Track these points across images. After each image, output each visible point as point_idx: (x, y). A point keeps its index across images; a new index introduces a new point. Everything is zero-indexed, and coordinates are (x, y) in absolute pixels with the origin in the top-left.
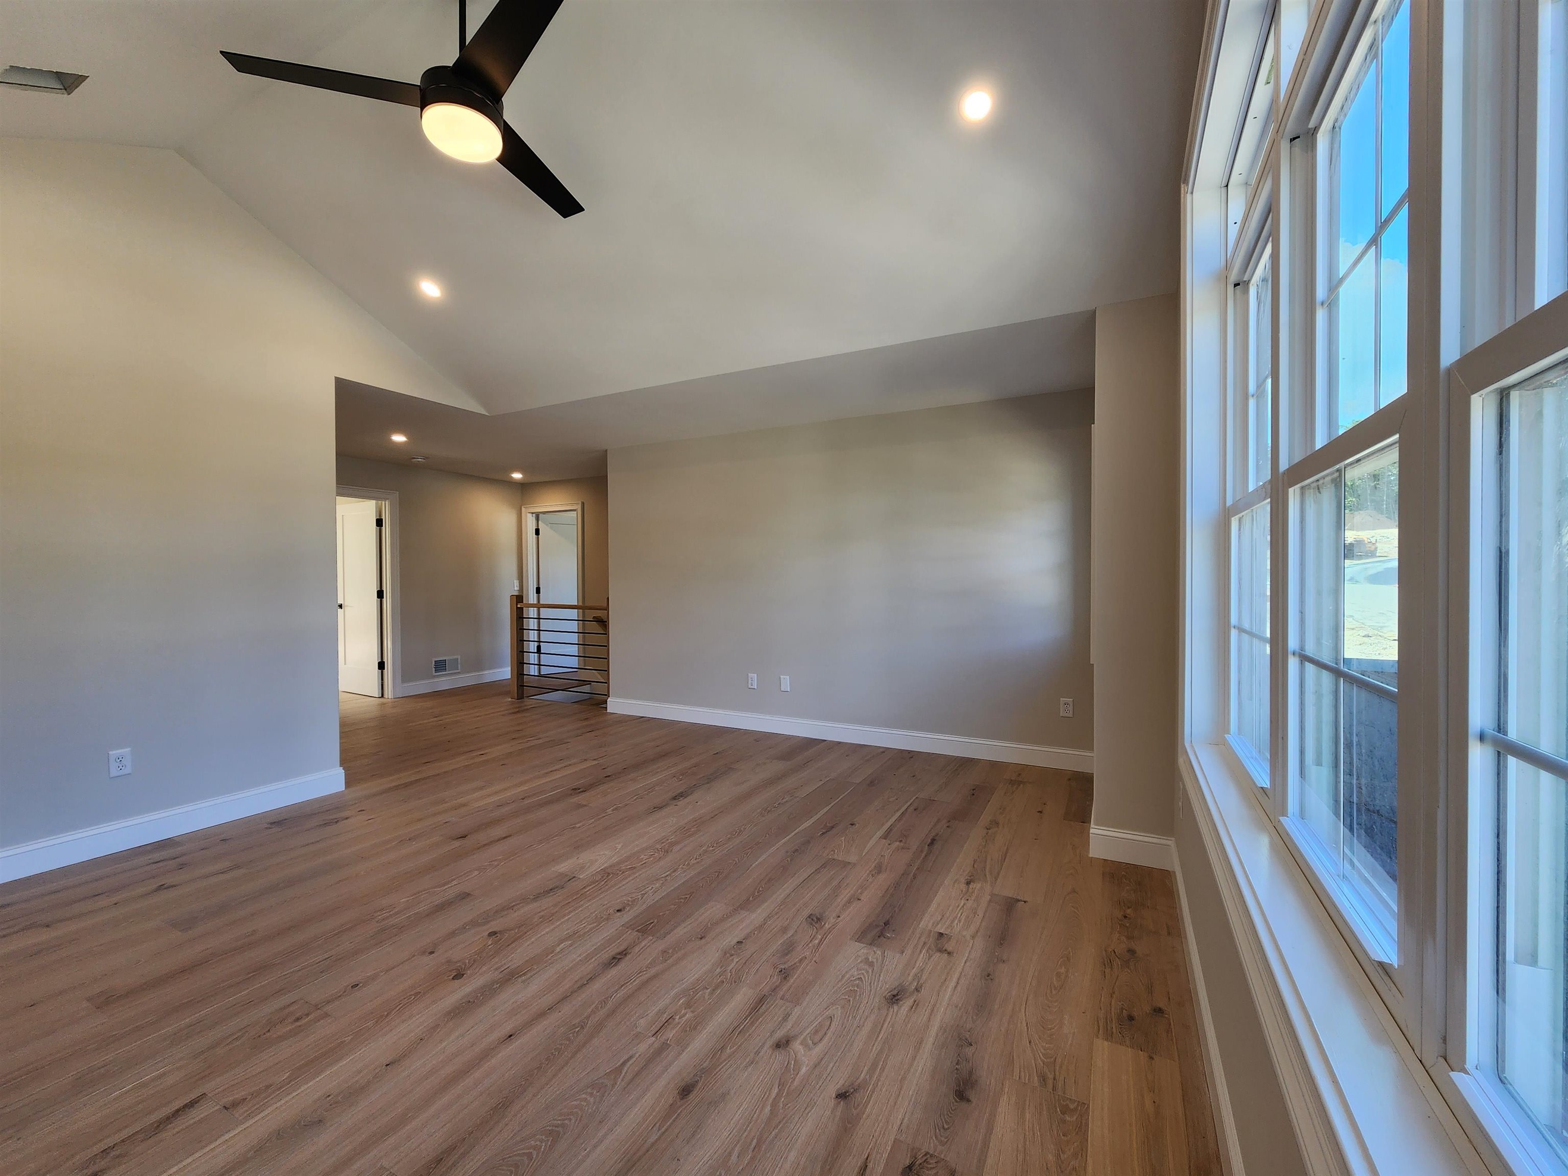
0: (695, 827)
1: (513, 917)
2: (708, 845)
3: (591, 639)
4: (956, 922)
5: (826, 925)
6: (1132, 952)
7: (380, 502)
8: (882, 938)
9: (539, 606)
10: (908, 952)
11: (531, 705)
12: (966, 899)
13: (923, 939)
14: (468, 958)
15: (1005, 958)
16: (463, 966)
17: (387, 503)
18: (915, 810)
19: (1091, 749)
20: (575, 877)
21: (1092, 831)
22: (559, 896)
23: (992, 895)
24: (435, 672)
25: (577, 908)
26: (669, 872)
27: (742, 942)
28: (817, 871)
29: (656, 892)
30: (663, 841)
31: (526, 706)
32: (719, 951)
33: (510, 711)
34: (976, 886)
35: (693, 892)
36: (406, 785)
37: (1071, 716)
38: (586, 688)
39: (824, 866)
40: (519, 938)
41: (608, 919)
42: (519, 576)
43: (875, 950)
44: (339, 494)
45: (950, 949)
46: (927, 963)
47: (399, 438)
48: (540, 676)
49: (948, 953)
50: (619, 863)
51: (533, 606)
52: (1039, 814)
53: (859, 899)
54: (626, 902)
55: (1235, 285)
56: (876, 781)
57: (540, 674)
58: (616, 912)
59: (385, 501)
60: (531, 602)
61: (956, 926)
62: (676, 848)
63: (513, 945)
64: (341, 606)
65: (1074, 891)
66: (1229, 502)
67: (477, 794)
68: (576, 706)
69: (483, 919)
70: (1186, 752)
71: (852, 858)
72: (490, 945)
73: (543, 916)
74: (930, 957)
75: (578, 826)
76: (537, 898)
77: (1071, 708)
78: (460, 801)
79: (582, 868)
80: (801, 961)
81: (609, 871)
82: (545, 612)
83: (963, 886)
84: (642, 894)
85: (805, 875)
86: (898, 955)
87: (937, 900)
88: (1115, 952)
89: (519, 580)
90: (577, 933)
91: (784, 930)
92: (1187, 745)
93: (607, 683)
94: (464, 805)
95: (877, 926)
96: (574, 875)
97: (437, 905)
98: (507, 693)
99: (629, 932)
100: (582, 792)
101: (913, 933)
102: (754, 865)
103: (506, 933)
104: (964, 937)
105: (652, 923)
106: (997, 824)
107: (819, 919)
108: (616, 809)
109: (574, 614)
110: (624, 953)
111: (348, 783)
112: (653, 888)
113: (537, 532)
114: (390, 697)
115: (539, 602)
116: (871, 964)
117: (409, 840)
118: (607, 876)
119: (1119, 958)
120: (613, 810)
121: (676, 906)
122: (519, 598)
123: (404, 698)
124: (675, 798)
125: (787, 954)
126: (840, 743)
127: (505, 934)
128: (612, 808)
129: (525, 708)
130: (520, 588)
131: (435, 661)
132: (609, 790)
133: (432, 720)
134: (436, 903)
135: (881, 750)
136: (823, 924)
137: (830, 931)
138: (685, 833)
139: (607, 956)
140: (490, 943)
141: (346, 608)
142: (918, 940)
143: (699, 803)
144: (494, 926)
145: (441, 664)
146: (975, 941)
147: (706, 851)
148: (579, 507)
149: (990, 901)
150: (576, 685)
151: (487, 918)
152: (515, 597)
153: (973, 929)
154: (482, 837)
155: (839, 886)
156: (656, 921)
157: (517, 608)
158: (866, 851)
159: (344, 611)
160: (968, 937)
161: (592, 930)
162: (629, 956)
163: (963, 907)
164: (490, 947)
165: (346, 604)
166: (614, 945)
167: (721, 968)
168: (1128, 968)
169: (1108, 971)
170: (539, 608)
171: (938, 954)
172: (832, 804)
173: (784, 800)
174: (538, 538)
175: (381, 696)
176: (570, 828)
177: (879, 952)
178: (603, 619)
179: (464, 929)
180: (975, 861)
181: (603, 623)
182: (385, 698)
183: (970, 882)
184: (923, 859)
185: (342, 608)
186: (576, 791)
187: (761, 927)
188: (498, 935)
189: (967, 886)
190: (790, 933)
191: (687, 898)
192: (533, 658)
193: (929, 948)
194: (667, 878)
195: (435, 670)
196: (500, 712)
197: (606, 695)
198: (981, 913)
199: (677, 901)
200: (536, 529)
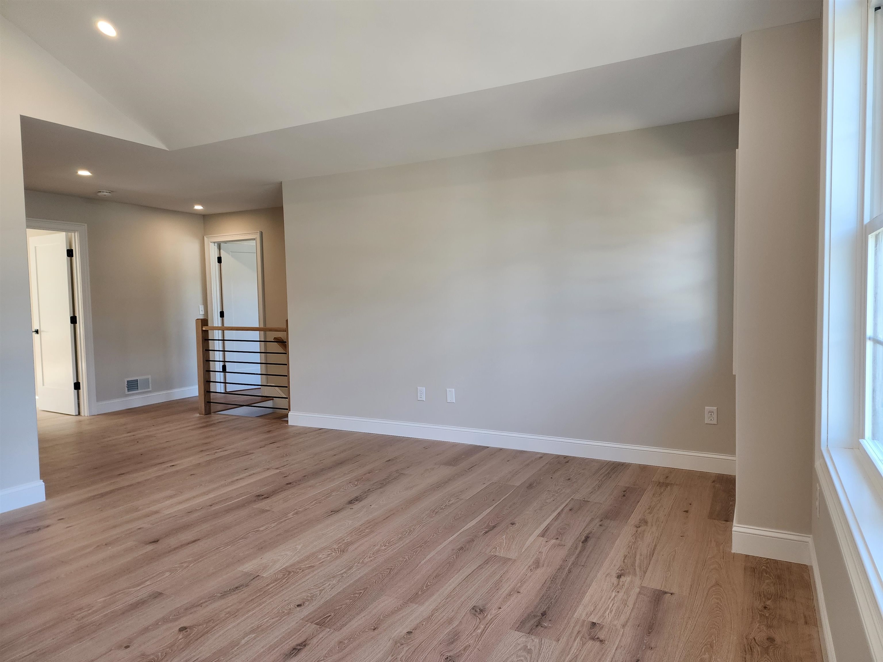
0: (369, 528)
1: (203, 613)
2: (381, 545)
3: (273, 358)
4: (608, 612)
5: (489, 616)
6: (771, 640)
7: (70, 234)
8: (539, 627)
9: (223, 329)
10: (563, 640)
11: (218, 419)
12: (617, 591)
13: (577, 628)
14: (160, 651)
15: (653, 645)
16: (156, 659)
17: (76, 234)
18: (570, 510)
19: (732, 452)
20: (258, 575)
21: (734, 529)
22: (244, 593)
23: (642, 588)
24: (128, 391)
25: (260, 604)
26: (345, 570)
27: (411, 632)
28: (480, 567)
29: (333, 588)
30: (340, 541)
31: (212, 421)
32: (391, 640)
33: (198, 426)
34: (626, 579)
35: (367, 588)
36: (102, 495)
37: (715, 422)
38: (269, 404)
39: (486, 562)
40: (207, 632)
41: (288, 614)
42: (203, 301)
43: (533, 638)
44: (28, 227)
45: (602, 637)
46: (580, 650)
47: (84, 173)
48: (226, 393)
49: (601, 641)
50: (299, 562)
51: (218, 328)
52: (685, 513)
53: (518, 592)
54: (305, 597)
55: (875, 8)
56: (535, 484)
57: (226, 391)
58: (296, 607)
59: (75, 233)
60: (216, 325)
61: (607, 617)
62: (351, 548)
63: (202, 639)
64: (37, 332)
65: (717, 584)
66: (867, 219)
67: (168, 502)
68: (260, 419)
69: (175, 615)
70: (822, 455)
71: (512, 555)
72: (181, 639)
73: (229, 612)
74: (584, 644)
75: (262, 529)
76: (224, 595)
77: (715, 416)
78: (154, 508)
79: (265, 568)
80: (465, 649)
81: (290, 569)
82: (228, 335)
83: (615, 580)
84: (320, 590)
85: (469, 571)
86: (554, 643)
87: (590, 592)
88: (755, 640)
89: (204, 305)
90: (261, 626)
91: (450, 621)
92: (823, 448)
93: (288, 398)
94: (156, 512)
95: (535, 616)
96: (258, 574)
97: (131, 604)
98: (194, 410)
99: (308, 625)
100: (265, 498)
101: (568, 622)
102: (423, 562)
103: (196, 628)
104: (615, 626)
105: (330, 616)
106: (646, 523)
107: (481, 611)
108: (296, 513)
109: (256, 335)
110: (304, 644)
111: (49, 494)
112: (330, 584)
113: (220, 260)
114: (86, 415)
115: (223, 326)
116: (529, 651)
117: (106, 545)
118: (289, 574)
119: (758, 645)
120: (293, 515)
121: (351, 601)
122: (204, 322)
123: (99, 416)
124: (351, 502)
125: (452, 643)
126: (501, 449)
127: (194, 629)
128: (292, 513)
129: (212, 422)
130: (204, 313)
131: (128, 381)
132: (290, 496)
133: (125, 435)
134: (130, 602)
135: (539, 456)
136: (485, 615)
137: (491, 621)
138: (359, 534)
139: (288, 647)
140: (180, 637)
141: (42, 333)
142: (572, 629)
143: (372, 507)
144: (184, 622)
145: (133, 383)
146: (625, 630)
147: (379, 550)
148: (258, 236)
149: (640, 593)
150: (259, 401)
151: (177, 615)
152: (200, 320)
153: (623, 618)
154: (173, 541)
155: (500, 580)
156: (333, 614)
157: (202, 330)
158: (525, 547)
159: (41, 336)
160: (619, 627)
161: (274, 624)
162: (308, 647)
163: (614, 598)
164: (180, 641)
165: (42, 329)
166: (294, 637)
167: (392, 656)
168: (768, 654)
169: (748, 657)
170: (223, 331)
171: (591, 642)
172: (494, 506)
173: (451, 502)
174: (220, 265)
175: (77, 414)
176: (254, 531)
177: (537, 640)
178: (283, 340)
179: (156, 625)
180: (625, 557)
181: (283, 343)
182: (81, 415)
183: (621, 575)
184: (578, 554)
185: (38, 334)
186: (260, 497)
187: (429, 618)
188: (188, 630)
189: (618, 580)
190: (456, 623)
191: (361, 593)
192: (219, 377)
193: (583, 636)
194: (343, 575)
195: (128, 389)
196: (189, 426)
197: (287, 409)
198: (630, 604)
199: (352, 596)
200: (218, 258)
